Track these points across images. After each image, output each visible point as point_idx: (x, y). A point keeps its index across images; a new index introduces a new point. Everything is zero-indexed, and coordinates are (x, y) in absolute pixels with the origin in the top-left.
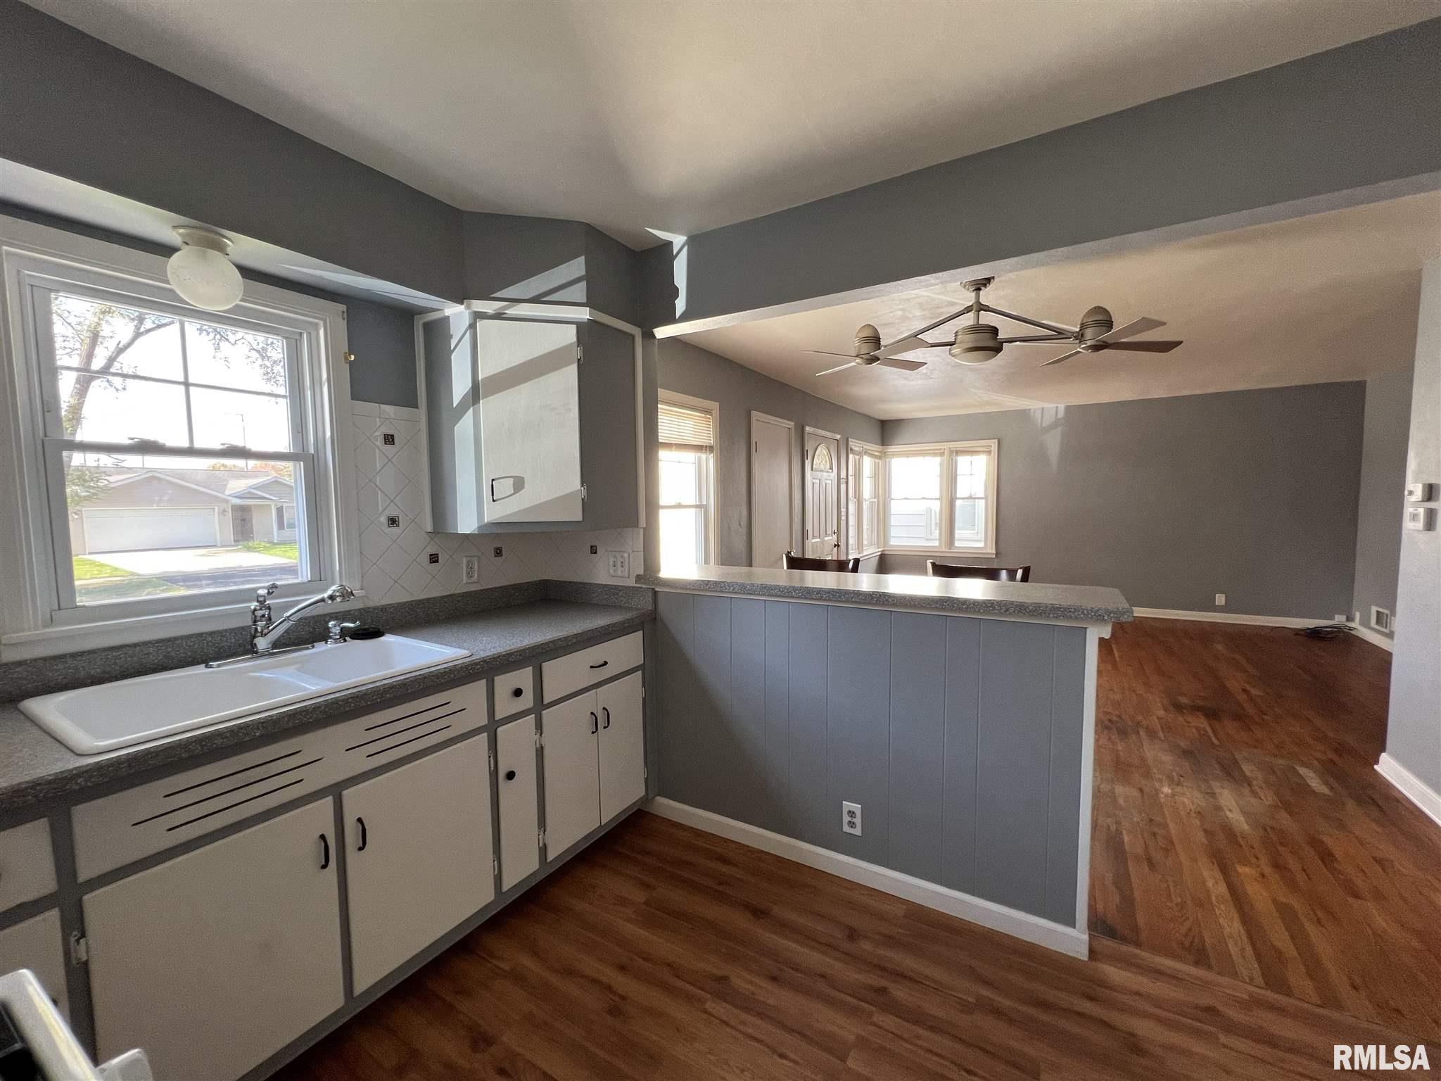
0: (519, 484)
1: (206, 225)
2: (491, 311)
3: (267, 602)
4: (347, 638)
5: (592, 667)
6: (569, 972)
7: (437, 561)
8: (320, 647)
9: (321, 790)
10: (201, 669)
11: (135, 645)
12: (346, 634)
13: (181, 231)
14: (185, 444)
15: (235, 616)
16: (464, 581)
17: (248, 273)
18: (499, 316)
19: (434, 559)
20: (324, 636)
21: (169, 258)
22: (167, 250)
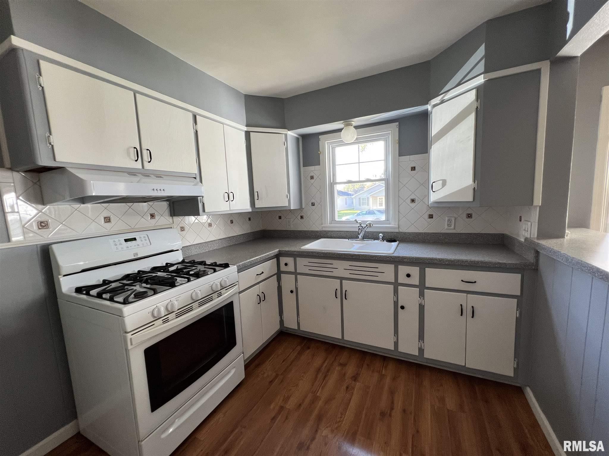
0: (444, 183)
1: (345, 121)
2: (438, 102)
3: (362, 225)
4: (385, 241)
5: (462, 281)
6: (392, 393)
7: (432, 218)
8: (376, 241)
9: (335, 277)
10: (347, 240)
11: (338, 231)
12: (383, 239)
13: (344, 123)
14: (358, 180)
15: (354, 228)
16: (446, 228)
17: (356, 127)
18: (442, 102)
19: (431, 216)
20: (378, 239)
21: (341, 132)
22: (340, 130)
